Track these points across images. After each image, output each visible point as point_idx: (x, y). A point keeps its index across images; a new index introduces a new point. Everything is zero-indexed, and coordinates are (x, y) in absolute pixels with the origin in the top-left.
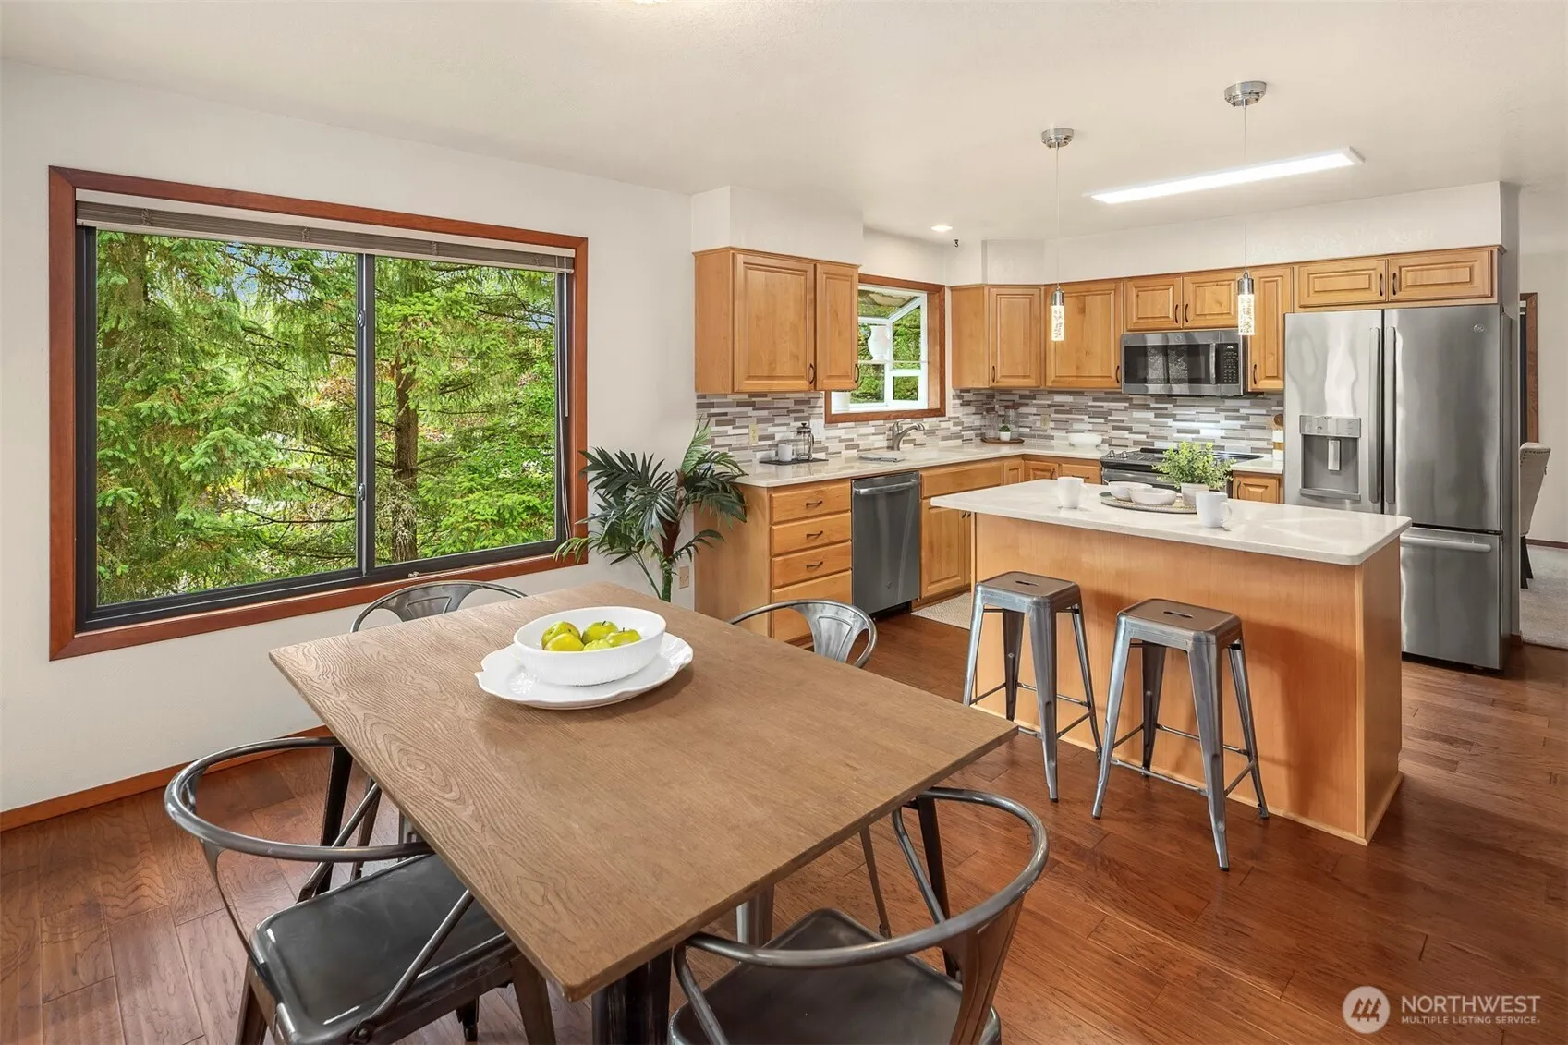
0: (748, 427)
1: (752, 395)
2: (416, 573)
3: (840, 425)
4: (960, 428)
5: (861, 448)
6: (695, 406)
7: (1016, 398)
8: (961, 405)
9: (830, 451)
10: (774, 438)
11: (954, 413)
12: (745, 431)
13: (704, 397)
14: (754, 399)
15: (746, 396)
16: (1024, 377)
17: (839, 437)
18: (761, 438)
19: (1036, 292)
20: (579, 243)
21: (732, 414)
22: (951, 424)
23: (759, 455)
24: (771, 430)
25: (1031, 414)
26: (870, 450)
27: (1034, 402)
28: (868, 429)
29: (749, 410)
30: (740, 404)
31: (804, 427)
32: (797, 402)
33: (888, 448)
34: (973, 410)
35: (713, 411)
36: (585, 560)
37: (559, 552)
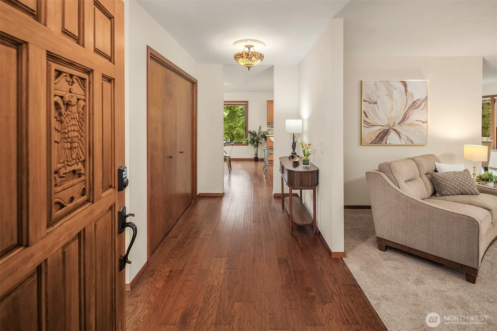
20: (247, 101)
35: (270, 125)
36: (248, 145)
37: (243, 143)
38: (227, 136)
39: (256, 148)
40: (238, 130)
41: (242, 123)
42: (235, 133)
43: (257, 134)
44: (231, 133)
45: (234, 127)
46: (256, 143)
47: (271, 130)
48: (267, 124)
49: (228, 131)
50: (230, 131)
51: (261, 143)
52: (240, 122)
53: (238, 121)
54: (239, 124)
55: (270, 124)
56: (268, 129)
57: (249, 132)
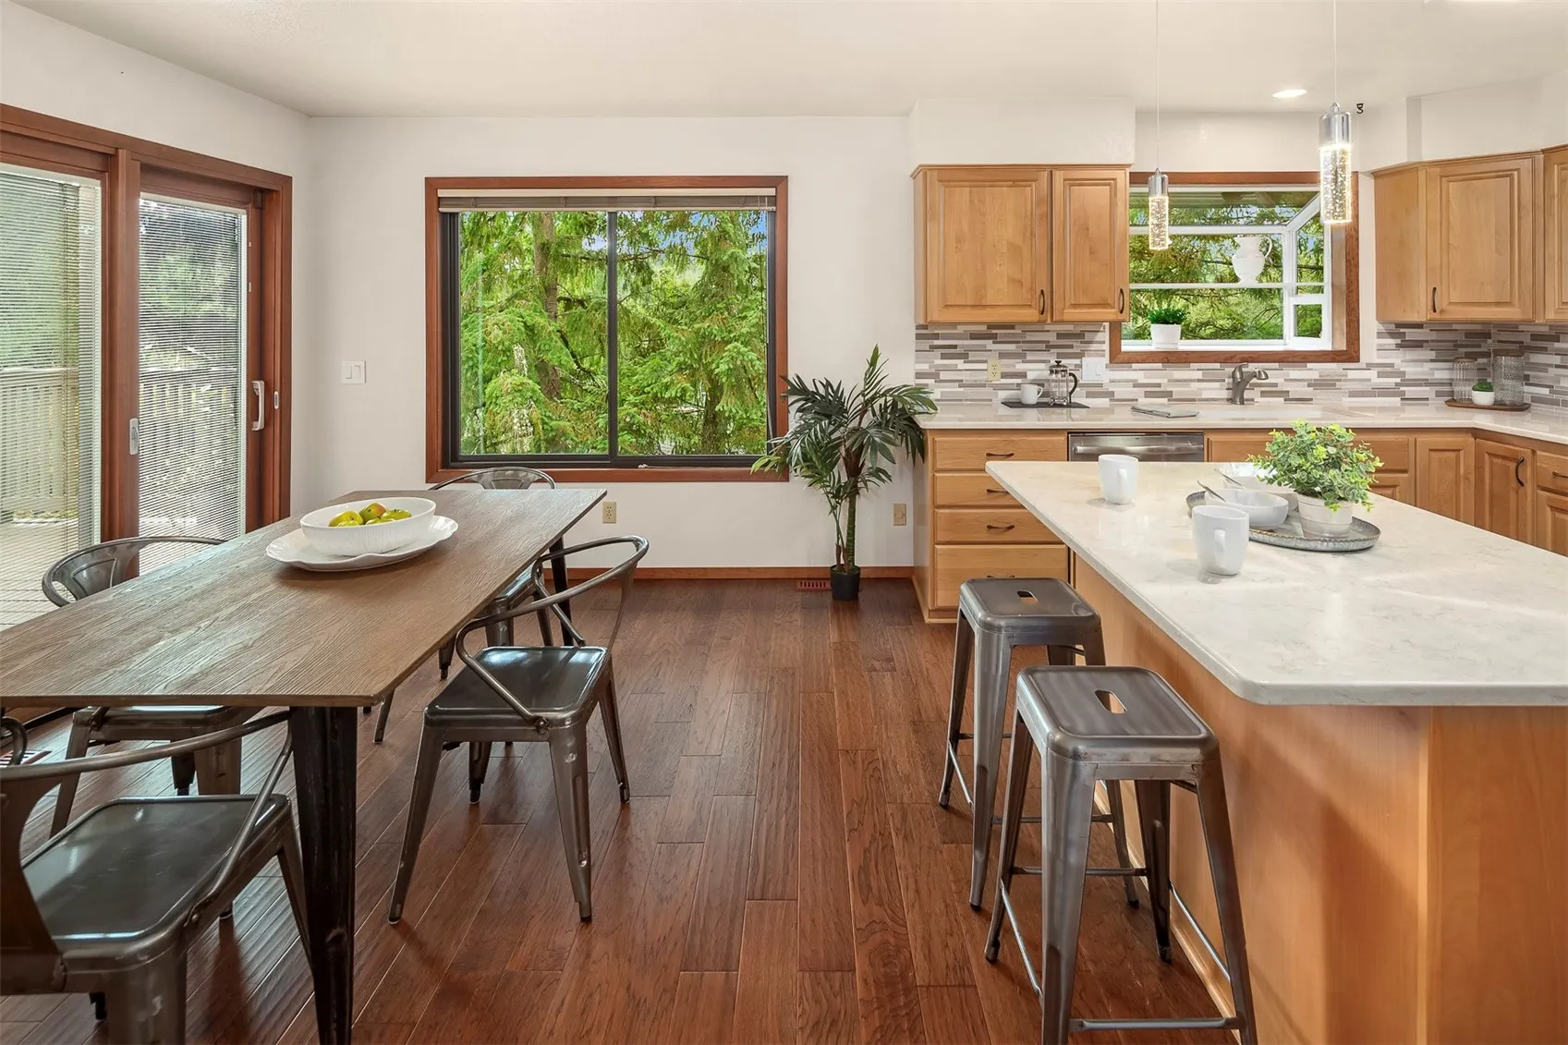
0: (985, 362)
1: (991, 326)
2: (645, 465)
3: (1134, 366)
4: (1398, 380)
5: (1174, 397)
6: (914, 336)
7: (1527, 340)
8: (1399, 346)
9: (1116, 397)
10: (1025, 377)
11: (1379, 357)
12: (983, 366)
13: (925, 327)
14: (994, 331)
15: (984, 328)
16: (1498, 304)
17: (1136, 381)
18: (1004, 375)
19: (1527, 163)
20: (779, 182)
21: (963, 346)
22: (1372, 374)
23: (1003, 395)
24: (1020, 367)
25: (1551, 365)
26: (1194, 400)
27: (1557, 345)
28: (1194, 372)
29: (989, 343)
30: (974, 336)
31: (1058, 366)
32: (1060, 336)
33: (1228, 400)
34: (1432, 355)
35: (937, 342)
36: (787, 479)
37: (756, 466)
38: (688, 380)
39: (845, 504)
40: (739, 353)
41: (754, 321)
42: (723, 367)
43: (854, 404)
44: (706, 366)
45: (718, 338)
46: (840, 473)
47: (943, 376)
48: (914, 332)
49: (692, 355)
50: (700, 359)
51: (878, 473)
52: (745, 317)
53: (741, 311)
54: (744, 323)
55: (936, 336)
56: (925, 367)
57: (794, 391)
